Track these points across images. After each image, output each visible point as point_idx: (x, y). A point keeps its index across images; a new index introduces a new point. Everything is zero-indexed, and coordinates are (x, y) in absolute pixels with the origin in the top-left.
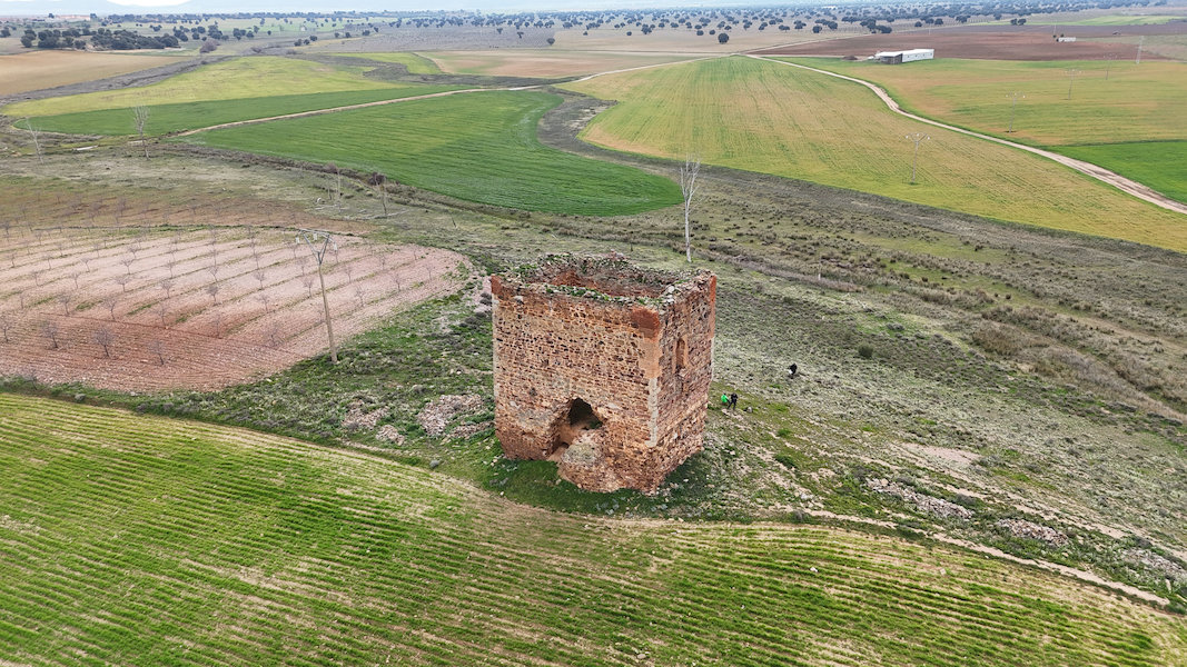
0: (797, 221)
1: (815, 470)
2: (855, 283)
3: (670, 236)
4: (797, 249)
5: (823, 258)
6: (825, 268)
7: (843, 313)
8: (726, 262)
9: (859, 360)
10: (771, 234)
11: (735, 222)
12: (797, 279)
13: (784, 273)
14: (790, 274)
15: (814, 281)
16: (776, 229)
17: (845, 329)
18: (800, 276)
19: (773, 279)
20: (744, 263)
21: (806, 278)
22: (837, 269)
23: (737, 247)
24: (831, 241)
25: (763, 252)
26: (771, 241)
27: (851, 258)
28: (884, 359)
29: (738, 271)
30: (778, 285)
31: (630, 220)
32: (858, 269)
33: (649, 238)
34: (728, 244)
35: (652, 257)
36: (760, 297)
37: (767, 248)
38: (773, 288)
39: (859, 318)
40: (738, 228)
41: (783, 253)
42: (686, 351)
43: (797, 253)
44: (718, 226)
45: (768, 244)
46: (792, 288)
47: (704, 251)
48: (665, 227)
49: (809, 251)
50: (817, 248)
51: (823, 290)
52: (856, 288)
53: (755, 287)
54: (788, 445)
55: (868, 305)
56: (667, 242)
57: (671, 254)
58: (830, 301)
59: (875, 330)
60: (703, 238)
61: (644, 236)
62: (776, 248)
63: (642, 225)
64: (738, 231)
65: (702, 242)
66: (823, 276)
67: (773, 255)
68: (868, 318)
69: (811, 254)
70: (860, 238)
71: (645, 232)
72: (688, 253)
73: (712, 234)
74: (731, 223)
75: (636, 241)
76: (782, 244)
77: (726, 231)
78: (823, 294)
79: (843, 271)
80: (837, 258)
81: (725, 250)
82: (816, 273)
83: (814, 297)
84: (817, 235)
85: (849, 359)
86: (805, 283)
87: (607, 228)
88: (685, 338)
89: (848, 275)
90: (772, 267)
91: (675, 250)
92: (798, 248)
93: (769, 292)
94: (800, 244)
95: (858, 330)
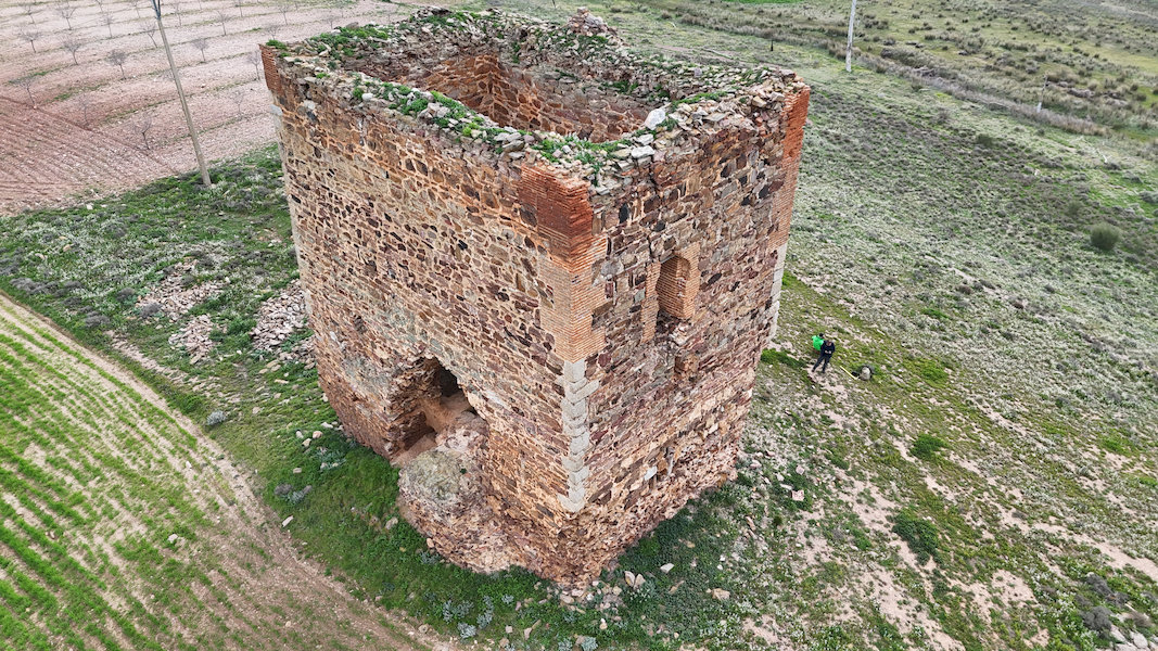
0: (1016, 24)
1: (983, 576)
2: (1093, 119)
3: (831, 34)
4: (1011, 64)
5: (1050, 79)
6: (1049, 94)
7: (1070, 167)
8: (902, 75)
9: (1091, 254)
10: (976, 40)
11: (927, 21)
12: (1003, 108)
13: (984, 97)
14: (994, 100)
15: (1030, 113)
16: (985, 34)
17: (1070, 195)
18: (1009, 104)
19: (967, 105)
20: (927, 79)
21: (1020, 107)
22: (1068, 97)
23: (921, 55)
24: (1064, 56)
25: (959, 65)
26: (973, 49)
27: (1093, 82)
28: (1135, 256)
29: (917, 89)
30: (974, 114)
31: (782, 10)
32: (1101, 99)
33: (800, 35)
34: (912, 49)
35: (797, 61)
36: (941, 131)
37: (966, 59)
38: (963, 118)
39: (1096, 178)
40: (930, 29)
41: (988, 68)
42: (693, 282)
43: (1010, 69)
44: (901, 25)
45: (968, 54)
46: (994, 122)
47: (872, 58)
48: (828, 20)
49: (1029, 67)
50: (1042, 65)
51: (1042, 126)
52: (1095, 129)
53: (936, 115)
54: (931, 483)
55: (1111, 157)
56: (824, 42)
57: (824, 57)
58: (1050, 147)
59: (1120, 202)
60: (876, 40)
61: (794, 31)
62: (980, 60)
63: (795, 17)
64: (928, 33)
65: (874, 45)
66: (1045, 106)
67: (973, 69)
68: (1111, 178)
69: (1031, 72)
70: (1109, 54)
71: (796, 26)
72: (848, 59)
73: (890, 35)
74: (920, 23)
75: (780, 37)
76: (990, 55)
77: (912, 32)
78: (1041, 133)
79: (1078, 100)
80: (1070, 81)
81: (904, 59)
82: (1035, 100)
83: (1026, 138)
84: (1043, 45)
85: (1073, 250)
86: (1014, 115)
87: (748, 17)
88: (690, 253)
89: (1085, 108)
90: (968, 88)
91: (832, 54)
92: (1013, 63)
93: (956, 125)
94: (1016, 56)
95: (1091, 198)
